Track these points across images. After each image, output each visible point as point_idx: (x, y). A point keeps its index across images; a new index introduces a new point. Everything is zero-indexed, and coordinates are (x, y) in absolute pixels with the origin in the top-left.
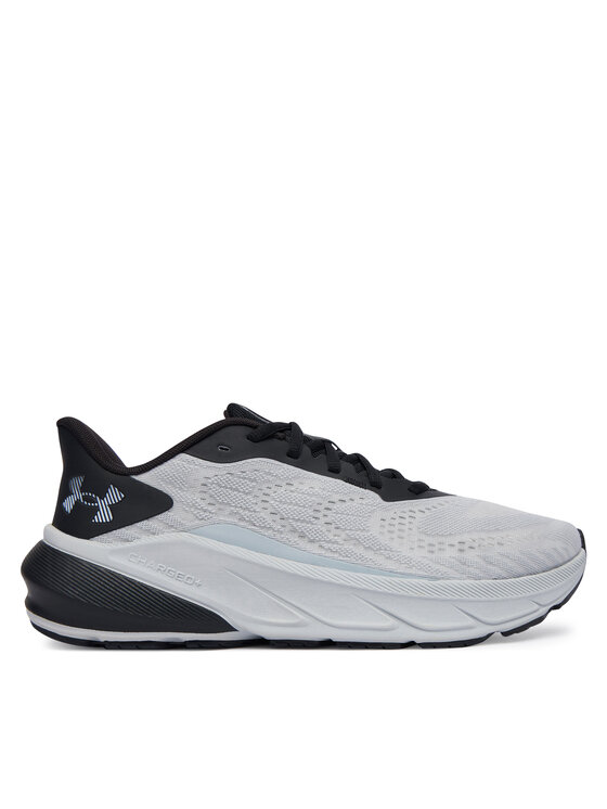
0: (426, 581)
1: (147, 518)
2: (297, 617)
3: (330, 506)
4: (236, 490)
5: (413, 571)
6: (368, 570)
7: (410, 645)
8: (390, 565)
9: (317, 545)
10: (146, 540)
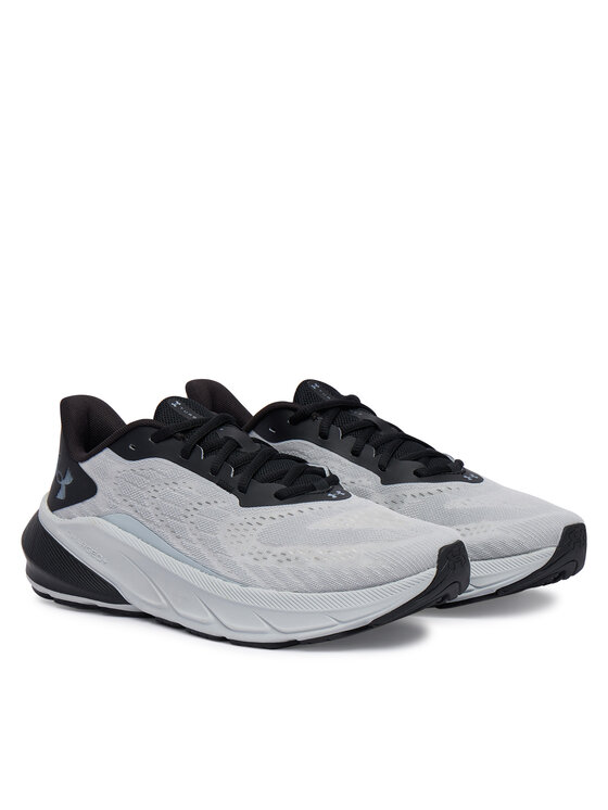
0: (236, 586)
1: (81, 501)
2: (160, 601)
3: (197, 506)
4: (136, 485)
5: (232, 576)
6: (194, 563)
7: (223, 639)
8: (219, 568)
9: (179, 541)
10: (79, 520)
